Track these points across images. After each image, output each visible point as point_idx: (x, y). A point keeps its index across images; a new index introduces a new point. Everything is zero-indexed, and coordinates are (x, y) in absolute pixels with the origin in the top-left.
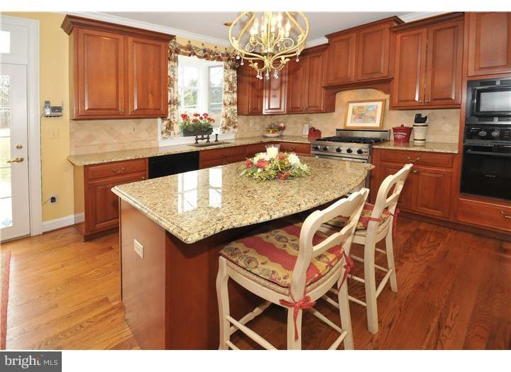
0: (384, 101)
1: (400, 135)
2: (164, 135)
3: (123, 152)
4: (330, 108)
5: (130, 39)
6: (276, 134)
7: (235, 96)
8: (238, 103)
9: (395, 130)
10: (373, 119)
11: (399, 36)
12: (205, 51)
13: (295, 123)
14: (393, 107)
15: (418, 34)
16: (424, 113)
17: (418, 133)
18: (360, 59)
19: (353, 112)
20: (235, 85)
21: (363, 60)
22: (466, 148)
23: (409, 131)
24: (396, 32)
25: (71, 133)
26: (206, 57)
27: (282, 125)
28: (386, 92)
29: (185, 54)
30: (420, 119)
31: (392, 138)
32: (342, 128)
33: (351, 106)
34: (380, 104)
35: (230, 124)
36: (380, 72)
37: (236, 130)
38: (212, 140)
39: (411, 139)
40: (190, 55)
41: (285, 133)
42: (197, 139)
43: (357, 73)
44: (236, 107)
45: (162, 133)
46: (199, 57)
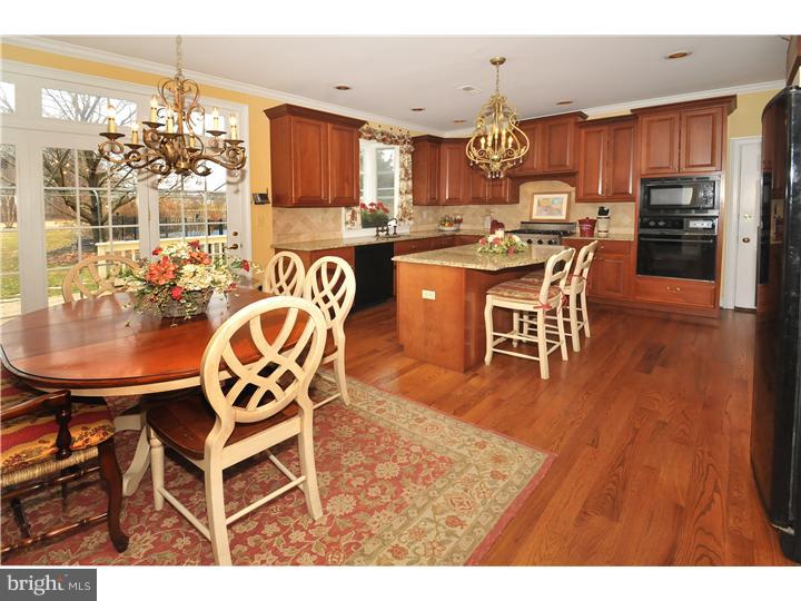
0: (569, 193)
1: (586, 227)
2: (349, 226)
3: (313, 242)
4: (515, 199)
5: (330, 126)
6: (453, 228)
7: (410, 183)
8: (414, 191)
9: (581, 222)
10: (559, 211)
11: (583, 132)
12: (382, 134)
13: (474, 215)
14: (578, 200)
15: (599, 132)
16: (607, 206)
17: (602, 225)
18: (547, 151)
19: (539, 204)
20: (410, 171)
21: (550, 151)
22: (640, 236)
23: (593, 223)
24: (581, 127)
25: (274, 222)
26: (384, 140)
27: (458, 217)
28: (572, 186)
29: (365, 138)
30: (603, 212)
31: (578, 230)
32: (528, 220)
33: (536, 198)
34: (566, 196)
35: (405, 214)
36: (565, 166)
37: (412, 222)
38: (391, 232)
39: (596, 231)
40: (370, 139)
41: (462, 226)
42: (378, 231)
43: (543, 164)
44: (410, 196)
45: (347, 223)
46: (378, 141)
